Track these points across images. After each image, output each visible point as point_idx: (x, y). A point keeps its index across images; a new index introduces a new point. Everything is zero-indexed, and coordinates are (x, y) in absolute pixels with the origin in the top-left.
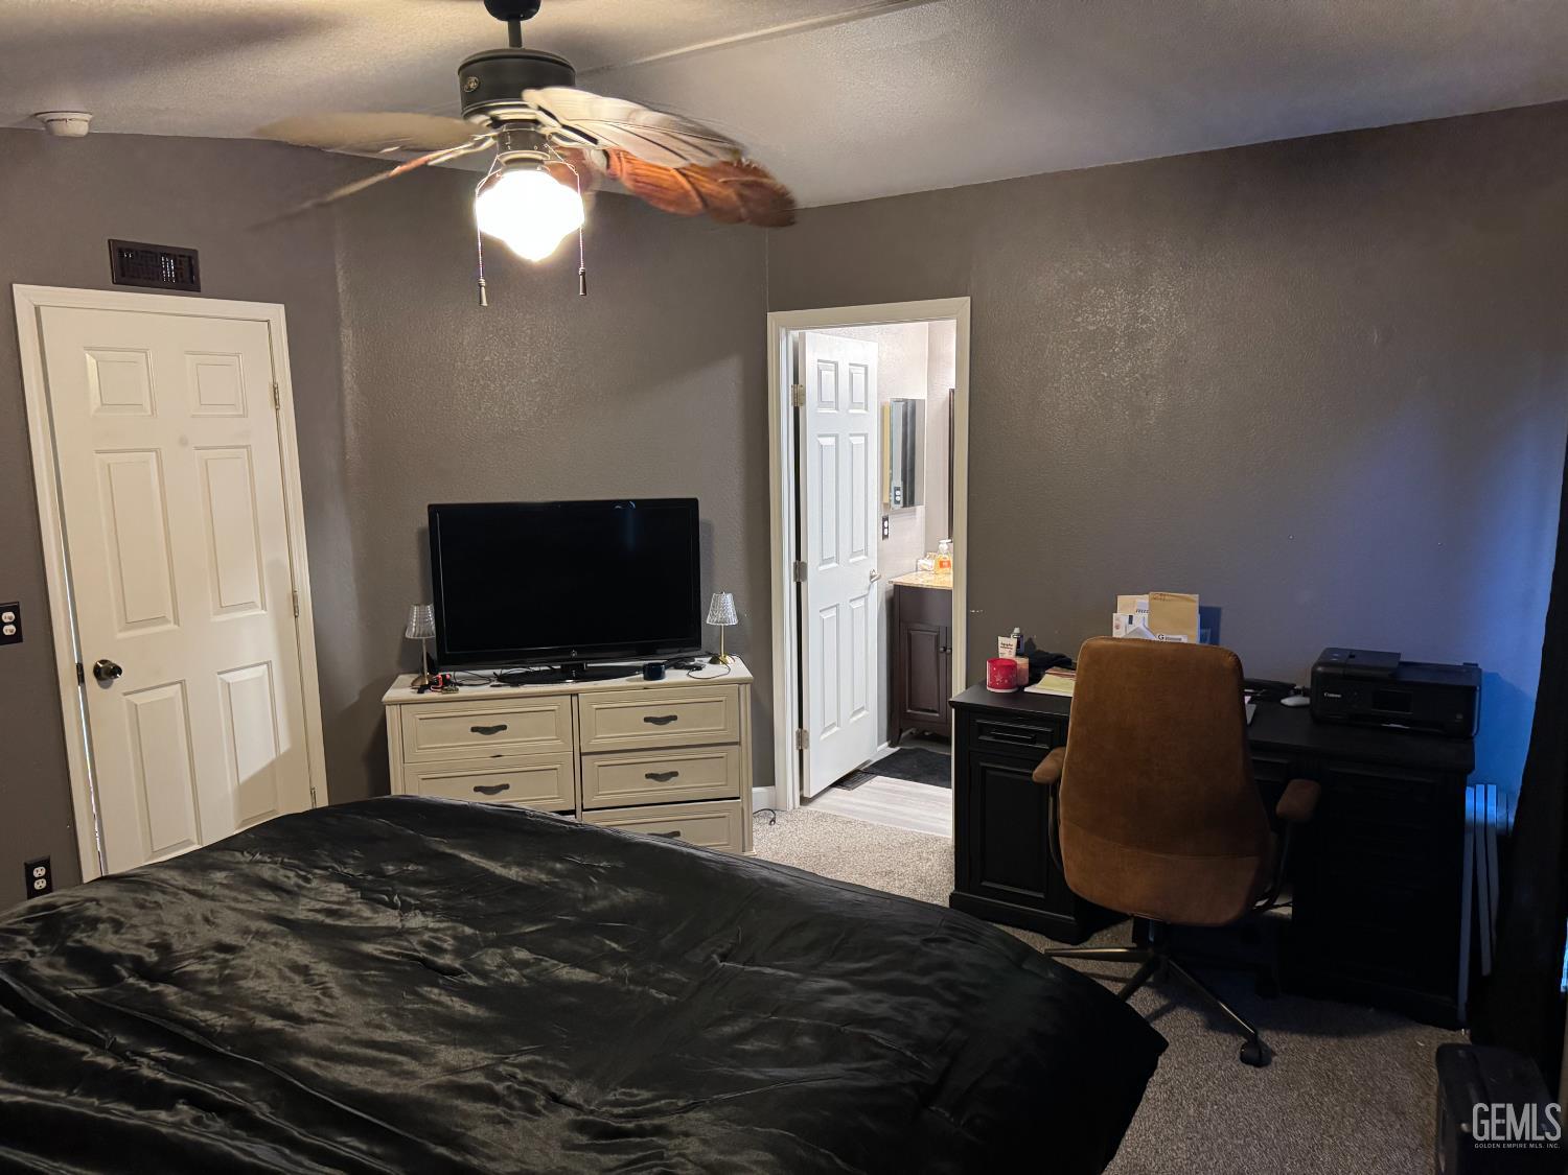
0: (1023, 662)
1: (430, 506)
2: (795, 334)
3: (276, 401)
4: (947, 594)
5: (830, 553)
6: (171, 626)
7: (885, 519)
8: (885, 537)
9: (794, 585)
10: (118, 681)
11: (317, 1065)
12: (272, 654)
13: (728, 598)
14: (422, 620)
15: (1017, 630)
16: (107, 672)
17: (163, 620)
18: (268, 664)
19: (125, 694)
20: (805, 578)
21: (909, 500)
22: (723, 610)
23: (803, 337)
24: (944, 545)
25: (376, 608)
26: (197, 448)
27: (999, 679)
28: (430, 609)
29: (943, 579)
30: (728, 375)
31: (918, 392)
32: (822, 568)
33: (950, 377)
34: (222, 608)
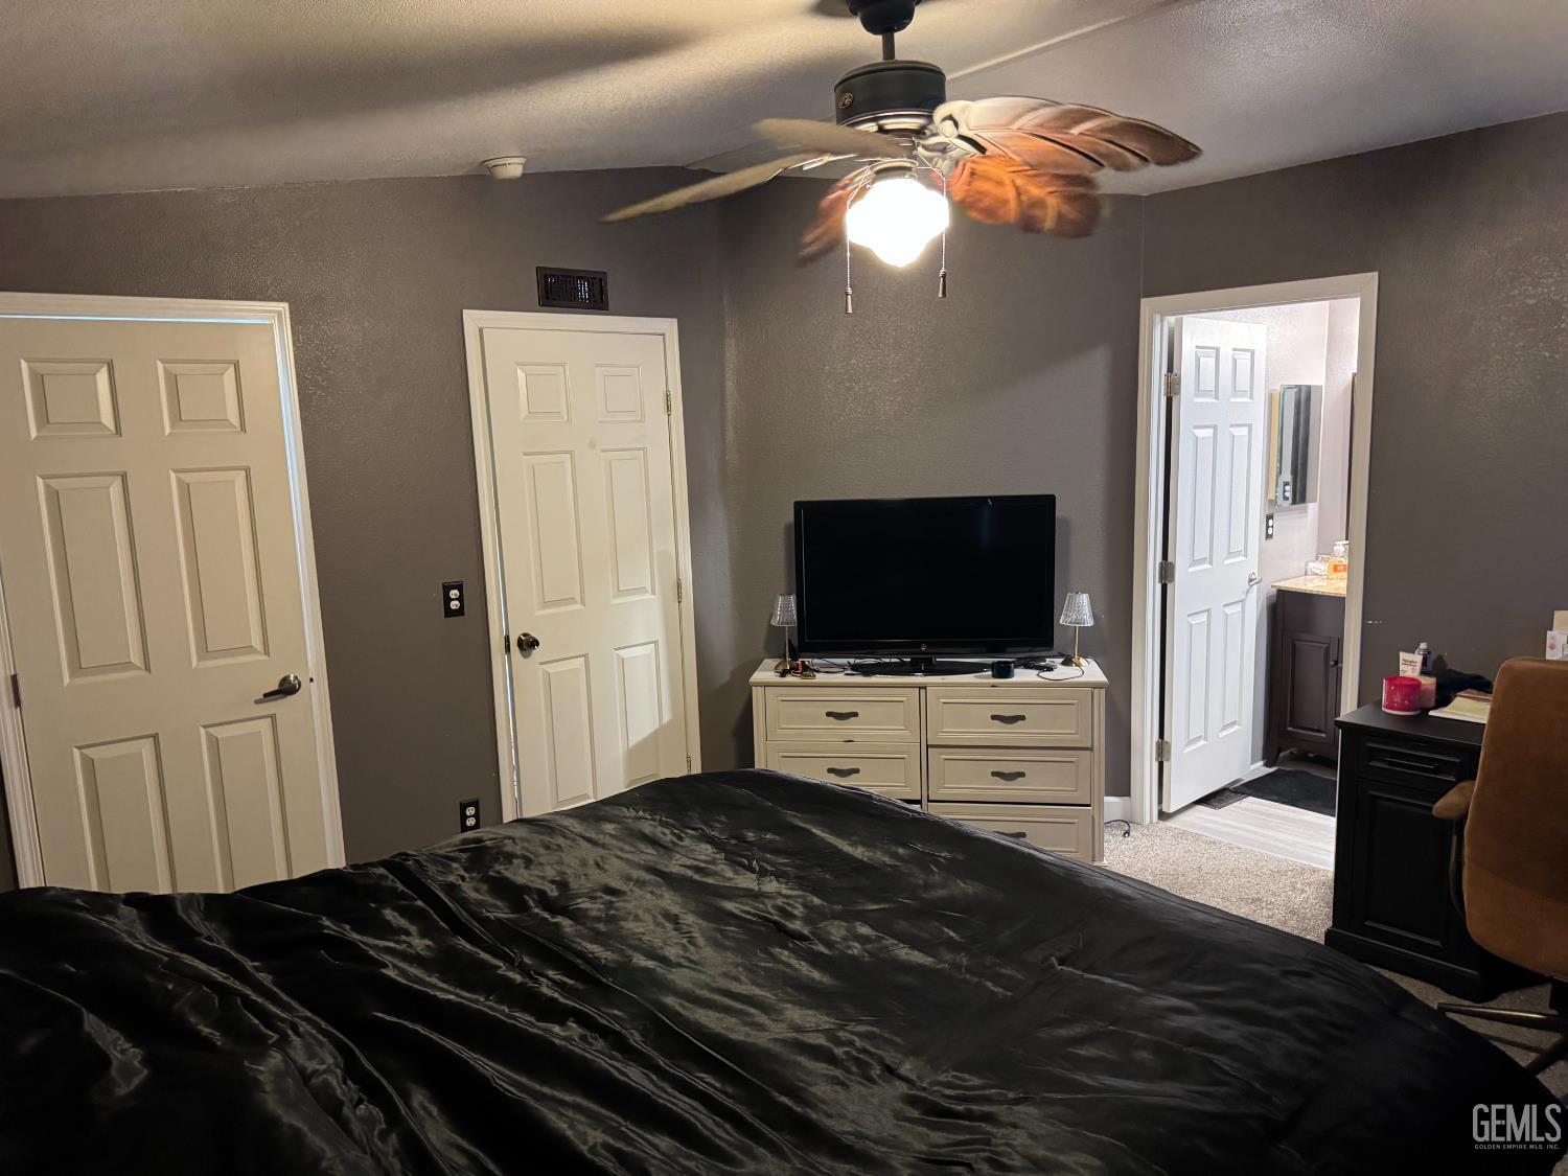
0: (1429, 682)
1: (796, 503)
2: (1171, 319)
3: (669, 408)
5: (1202, 551)
6: (579, 606)
7: (1270, 517)
8: (1269, 536)
9: (1159, 587)
10: (537, 651)
11: (681, 1005)
12: (659, 636)
13: (1084, 599)
14: (785, 609)
15: (1423, 646)
16: (528, 644)
17: (572, 601)
18: (655, 643)
19: (541, 664)
20: (1172, 579)
21: (1300, 496)
22: (1078, 610)
23: (1180, 323)
24: (1341, 547)
25: (747, 599)
26: (603, 451)
27: (1397, 699)
28: (793, 598)
29: (1336, 585)
30: (1095, 366)
31: (1314, 377)
32: (1191, 570)
33: (1350, 362)
34: (620, 592)
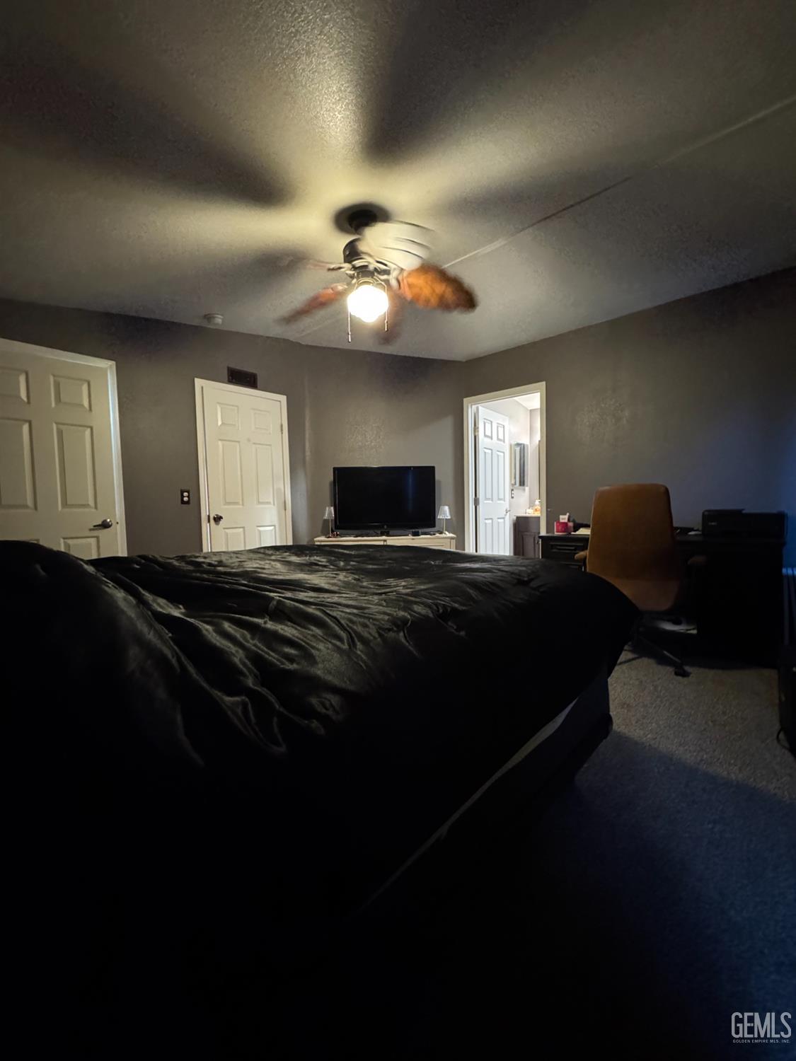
0: (571, 524)
1: (334, 468)
2: (474, 407)
3: (282, 430)
4: (538, 518)
5: (489, 496)
6: (241, 507)
7: (512, 490)
8: (512, 497)
9: (474, 507)
10: (222, 522)
12: (276, 523)
13: (446, 508)
14: (330, 513)
15: (568, 514)
16: (218, 519)
17: (237, 503)
18: (274, 526)
19: (224, 528)
20: (479, 504)
21: (522, 483)
22: (445, 513)
23: (478, 409)
24: (537, 502)
25: (314, 510)
26: (254, 443)
27: (560, 528)
28: (332, 508)
29: (537, 514)
30: (448, 423)
31: (525, 440)
32: (485, 502)
33: (538, 436)
34: (259, 503)
